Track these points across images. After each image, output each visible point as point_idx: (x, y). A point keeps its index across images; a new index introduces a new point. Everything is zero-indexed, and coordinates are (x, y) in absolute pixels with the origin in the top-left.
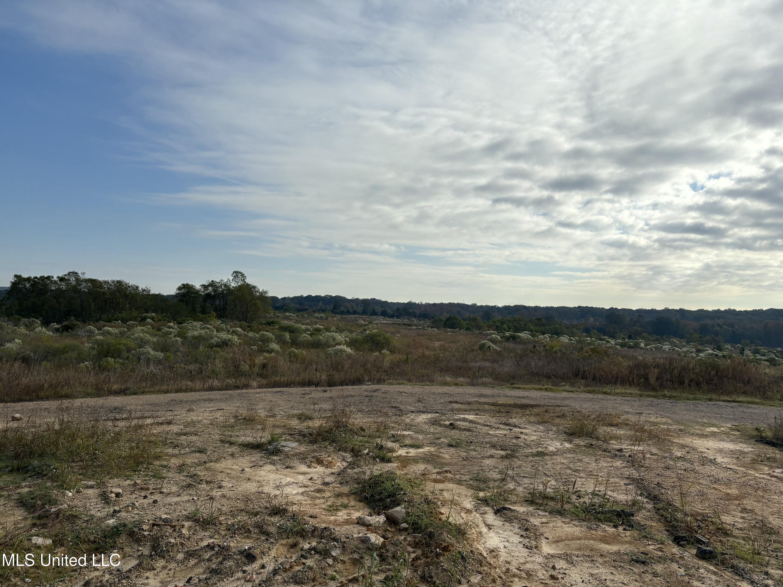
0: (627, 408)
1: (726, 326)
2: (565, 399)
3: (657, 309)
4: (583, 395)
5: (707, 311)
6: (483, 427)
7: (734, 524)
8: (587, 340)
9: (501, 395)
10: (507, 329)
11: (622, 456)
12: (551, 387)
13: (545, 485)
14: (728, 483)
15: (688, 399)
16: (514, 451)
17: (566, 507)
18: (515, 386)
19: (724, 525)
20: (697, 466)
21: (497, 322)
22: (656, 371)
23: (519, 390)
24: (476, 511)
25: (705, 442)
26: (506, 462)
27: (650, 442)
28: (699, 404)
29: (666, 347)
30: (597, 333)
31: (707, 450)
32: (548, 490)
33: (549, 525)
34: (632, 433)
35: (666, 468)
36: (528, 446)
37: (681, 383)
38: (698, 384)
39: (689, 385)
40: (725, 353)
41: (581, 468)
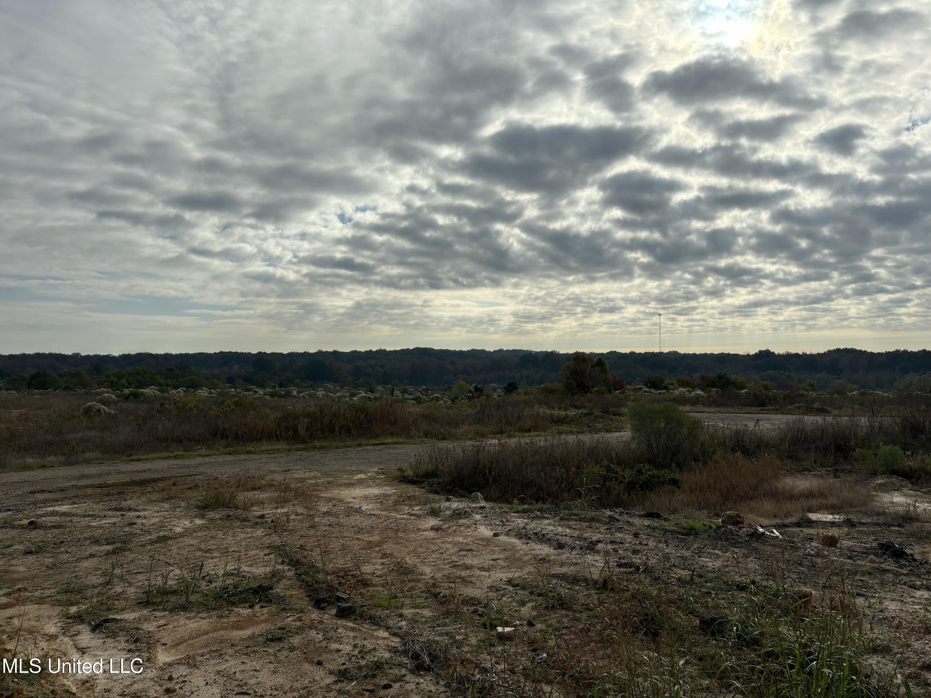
0: (272, 467)
1: (378, 367)
2: (199, 465)
3: (310, 352)
4: (221, 459)
5: (360, 352)
6: (82, 519)
7: (373, 573)
8: (231, 391)
9: (112, 471)
10: (126, 384)
11: (264, 523)
12: (181, 453)
13: (165, 577)
14: (371, 530)
15: (338, 448)
16: (125, 542)
17: (192, 598)
18: (134, 457)
19: (364, 576)
20: (343, 520)
21: (112, 377)
22: (306, 420)
23: (138, 463)
24: (64, 634)
25: (352, 491)
26: (113, 559)
27: (296, 502)
28: (349, 451)
29: (320, 393)
30: (243, 382)
31: (353, 500)
32: (170, 583)
33: (169, 626)
34: (277, 495)
35: (311, 527)
36: (148, 532)
37: (332, 431)
38: (348, 431)
39: (340, 432)
40: (377, 395)
41: (214, 547)
